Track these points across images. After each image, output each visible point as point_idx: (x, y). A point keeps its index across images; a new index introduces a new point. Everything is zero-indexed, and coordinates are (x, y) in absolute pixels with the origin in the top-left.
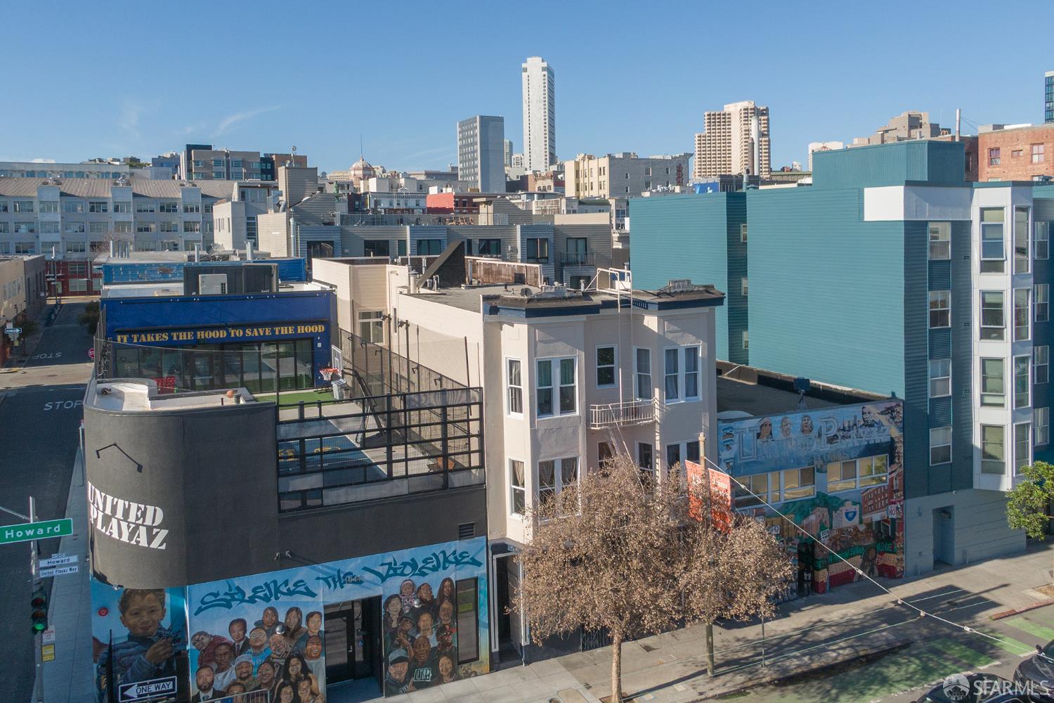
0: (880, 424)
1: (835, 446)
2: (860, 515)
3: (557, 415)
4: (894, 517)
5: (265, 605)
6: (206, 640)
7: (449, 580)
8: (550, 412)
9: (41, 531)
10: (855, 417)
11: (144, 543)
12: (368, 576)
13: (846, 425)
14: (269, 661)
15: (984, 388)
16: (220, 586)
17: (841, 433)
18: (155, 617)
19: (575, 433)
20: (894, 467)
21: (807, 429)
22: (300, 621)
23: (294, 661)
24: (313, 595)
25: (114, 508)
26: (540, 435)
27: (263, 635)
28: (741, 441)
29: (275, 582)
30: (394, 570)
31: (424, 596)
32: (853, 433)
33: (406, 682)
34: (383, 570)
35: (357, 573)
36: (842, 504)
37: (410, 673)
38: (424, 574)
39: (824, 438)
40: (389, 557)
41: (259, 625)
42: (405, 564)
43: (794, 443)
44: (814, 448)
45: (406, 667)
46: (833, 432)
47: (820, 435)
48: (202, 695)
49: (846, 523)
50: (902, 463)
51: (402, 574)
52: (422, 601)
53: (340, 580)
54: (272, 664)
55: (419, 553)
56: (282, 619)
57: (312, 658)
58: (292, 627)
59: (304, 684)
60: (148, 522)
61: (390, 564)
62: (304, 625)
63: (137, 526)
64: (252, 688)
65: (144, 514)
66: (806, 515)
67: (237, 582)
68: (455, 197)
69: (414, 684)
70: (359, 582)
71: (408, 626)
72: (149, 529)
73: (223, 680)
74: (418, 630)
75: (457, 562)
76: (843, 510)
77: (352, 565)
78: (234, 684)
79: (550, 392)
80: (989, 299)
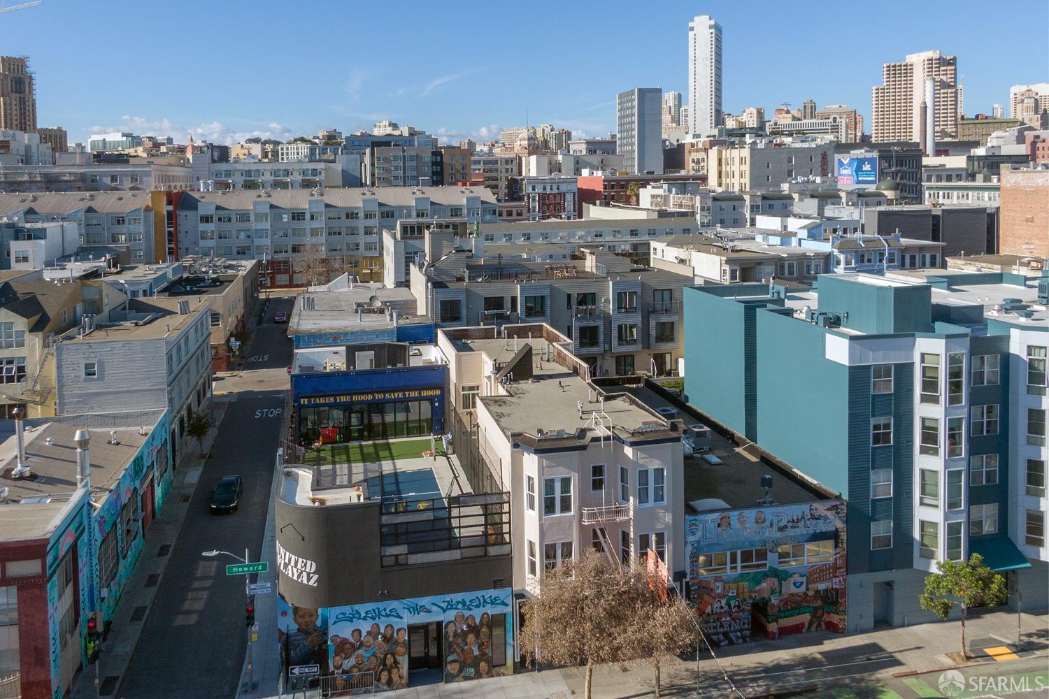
0: (826, 518)
1: (784, 534)
2: (807, 584)
3: (558, 514)
4: (837, 587)
5: (372, 622)
6: (338, 640)
7: (487, 614)
8: (553, 512)
9: (251, 569)
10: (803, 512)
11: (305, 582)
12: (434, 608)
13: (795, 518)
14: (374, 655)
15: (923, 491)
16: (347, 609)
17: (791, 524)
18: (313, 619)
19: (571, 526)
20: (838, 550)
21: (760, 521)
22: (393, 632)
23: (389, 656)
24: (401, 618)
25: (290, 559)
26: (545, 527)
27: (370, 639)
28: (704, 528)
29: (378, 609)
30: (451, 606)
31: (470, 623)
32: (801, 524)
33: (458, 675)
34: (444, 605)
35: (428, 606)
36: (791, 576)
37: (461, 670)
38: (470, 609)
39: (775, 528)
40: (448, 597)
41: (369, 633)
42: (458, 602)
43: (749, 531)
44: (767, 534)
45: (458, 666)
46: (784, 523)
47: (772, 525)
48: (336, 671)
49: (794, 590)
50: (845, 546)
51: (456, 608)
52: (469, 626)
53: (417, 610)
54: (376, 657)
55: (467, 596)
56: (382, 631)
57: (399, 655)
58: (388, 636)
59: (395, 671)
60: (308, 570)
61: (448, 602)
62: (395, 635)
63: (302, 571)
64: (365, 669)
65: (305, 565)
66: (759, 583)
67: (356, 607)
68: (604, 181)
69: (463, 677)
70: (429, 611)
71: (460, 641)
72: (308, 574)
73: (349, 663)
74: (466, 644)
75: (492, 603)
76: (792, 580)
77: (425, 601)
78: (354, 666)
79: (553, 499)
80: (928, 424)
